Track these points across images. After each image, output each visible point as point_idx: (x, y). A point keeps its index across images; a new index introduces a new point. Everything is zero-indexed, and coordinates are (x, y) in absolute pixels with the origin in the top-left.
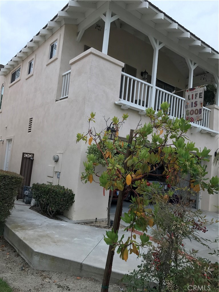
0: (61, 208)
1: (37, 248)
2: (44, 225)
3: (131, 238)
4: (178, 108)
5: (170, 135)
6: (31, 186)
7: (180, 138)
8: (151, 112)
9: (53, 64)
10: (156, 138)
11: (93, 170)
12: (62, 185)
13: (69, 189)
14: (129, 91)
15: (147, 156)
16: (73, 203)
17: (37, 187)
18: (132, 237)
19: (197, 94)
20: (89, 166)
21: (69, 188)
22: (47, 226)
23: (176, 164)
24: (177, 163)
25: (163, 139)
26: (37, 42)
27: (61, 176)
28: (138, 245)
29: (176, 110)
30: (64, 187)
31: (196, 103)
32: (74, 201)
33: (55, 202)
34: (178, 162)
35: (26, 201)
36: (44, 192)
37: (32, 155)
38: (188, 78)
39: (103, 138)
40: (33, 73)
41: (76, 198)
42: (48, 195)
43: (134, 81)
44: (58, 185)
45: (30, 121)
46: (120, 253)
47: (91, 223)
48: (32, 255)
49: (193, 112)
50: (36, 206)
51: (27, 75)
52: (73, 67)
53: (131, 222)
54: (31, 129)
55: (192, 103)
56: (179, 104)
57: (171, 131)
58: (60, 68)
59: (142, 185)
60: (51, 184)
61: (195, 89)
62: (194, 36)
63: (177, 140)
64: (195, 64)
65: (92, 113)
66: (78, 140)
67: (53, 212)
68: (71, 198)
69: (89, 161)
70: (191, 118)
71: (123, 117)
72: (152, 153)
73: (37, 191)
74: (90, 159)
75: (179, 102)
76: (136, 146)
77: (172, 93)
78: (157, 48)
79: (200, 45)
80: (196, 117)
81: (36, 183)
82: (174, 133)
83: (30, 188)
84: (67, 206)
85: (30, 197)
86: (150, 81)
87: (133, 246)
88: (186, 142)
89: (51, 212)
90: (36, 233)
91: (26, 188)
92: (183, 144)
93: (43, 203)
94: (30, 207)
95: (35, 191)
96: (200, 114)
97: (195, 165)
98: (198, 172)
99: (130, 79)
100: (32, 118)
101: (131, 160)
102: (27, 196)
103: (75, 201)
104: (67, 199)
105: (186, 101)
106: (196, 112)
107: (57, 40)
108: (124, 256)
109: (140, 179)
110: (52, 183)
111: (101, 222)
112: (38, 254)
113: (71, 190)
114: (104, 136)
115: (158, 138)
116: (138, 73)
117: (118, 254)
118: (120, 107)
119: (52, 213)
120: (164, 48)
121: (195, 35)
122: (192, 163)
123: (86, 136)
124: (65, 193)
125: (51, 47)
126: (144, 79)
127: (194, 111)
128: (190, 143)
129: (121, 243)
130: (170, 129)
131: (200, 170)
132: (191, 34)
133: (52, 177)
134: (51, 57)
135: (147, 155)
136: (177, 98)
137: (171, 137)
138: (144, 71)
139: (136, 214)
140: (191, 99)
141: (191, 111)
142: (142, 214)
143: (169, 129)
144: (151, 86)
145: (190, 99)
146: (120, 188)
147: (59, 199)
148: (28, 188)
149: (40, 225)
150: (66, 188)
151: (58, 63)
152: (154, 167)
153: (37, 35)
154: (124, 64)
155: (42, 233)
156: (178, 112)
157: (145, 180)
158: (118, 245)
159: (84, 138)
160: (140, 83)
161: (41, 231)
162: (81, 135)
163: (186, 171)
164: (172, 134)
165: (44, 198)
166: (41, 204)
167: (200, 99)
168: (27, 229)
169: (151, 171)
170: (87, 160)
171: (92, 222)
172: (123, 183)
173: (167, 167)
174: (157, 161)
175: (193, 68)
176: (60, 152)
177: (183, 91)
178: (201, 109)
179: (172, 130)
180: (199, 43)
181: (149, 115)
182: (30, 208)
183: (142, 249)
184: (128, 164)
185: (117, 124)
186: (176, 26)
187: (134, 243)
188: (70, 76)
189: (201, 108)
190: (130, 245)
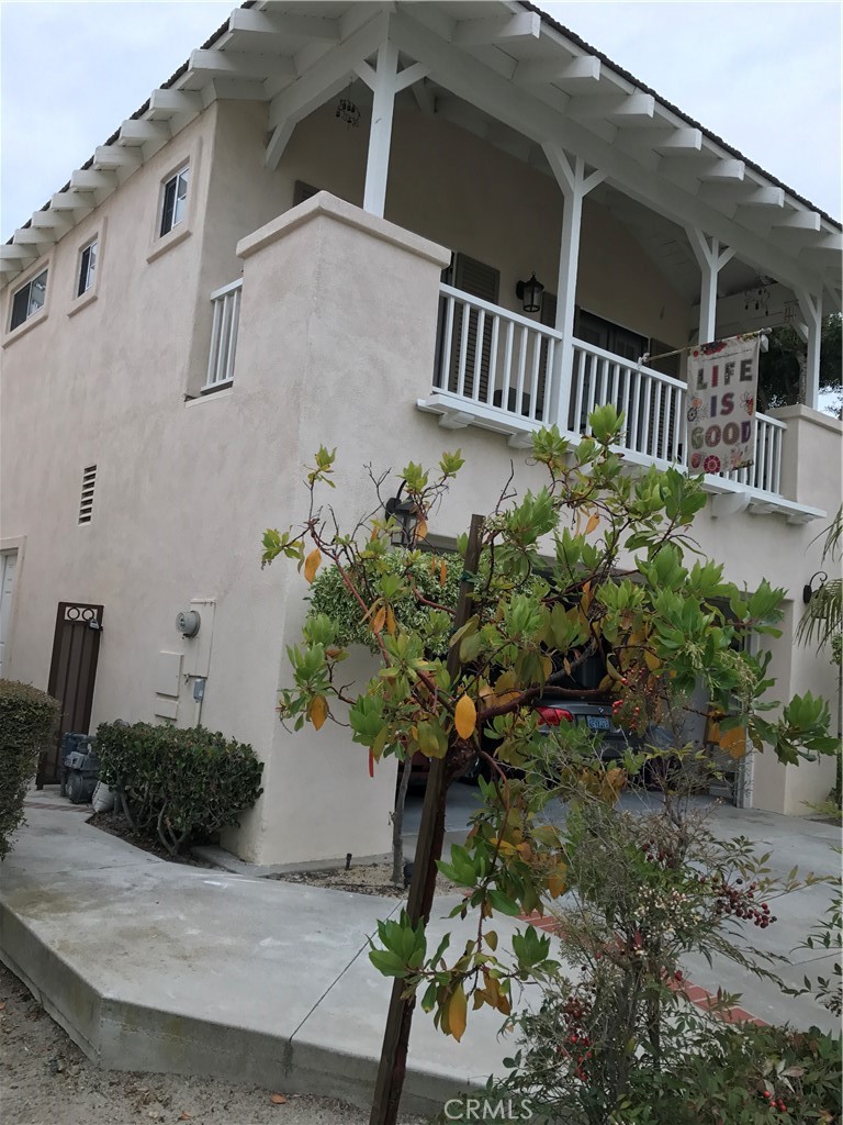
0: (210, 817)
1: (112, 985)
2: (145, 888)
3: (476, 945)
4: (662, 418)
5: (626, 534)
6: (93, 732)
7: (666, 549)
8: (550, 444)
9: (174, 255)
10: (570, 548)
11: (327, 678)
12: (212, 727)
13: (239, 745)
14: (470, 358)
15: (537, 623)
16: (258, 795)
17: (117, 738)
18: (483, 941)
19: (732, 365)
20: (308, 664)
21: (240, 742)
22: (155, 890)
23: (650, 649)
24: (656, 648)
25: (599, 550)
26: (109, 172)
27: (210, 693)
28: (506, 972)
29: (651, 429)
30: (221, 734)
31: (728, 399)
32: (262, 790)
33: (187, 797)
34: (658, 642)
35: (75, 793)
36: (144, 756)
37: (95, 611)
38: (697, 301)
39: (367, 546)
40: (97, 290)
41: (268, 780)
42: (160, 769)
43: (489, 319)
44: (199, 726)
45: (88, 478)
46: (432, 1007)
47: (330, 875)
48: (92, 1012)
49: (716, 435)
50: (114, 812)
51: (74, 299)
52: (253, 267)
53: (479, 879)
54: (89, 510)
55: (714, 399)
56: (663, 405)
57: (630, 520)
58: (203, 272)
59: (520, 731)
60: (171, 723)
61: (723, 345)
62: (717, 141)
63: (652, 557)
64: (722, 249)
65: (323, 452)
66: (268, 557)
67: (178, 834)
68: (247, 778)
69: (311, 644)
70: (712, 457)
71: (443, 467)
72: (559, 608)
73: (116, 754)
74: (314, 636)
75: (663, 397)
76: (493, 581)
77: (635, 360)
78: (577, 191)
79: (742, 178)
80: (730, 455)
81: (111, 722)
82: (641, 527)
83: (89, 741)
84: (234, 811)
85: (91, 774)
86: (549, 319)
87: (485, 977)
88: (688, 562)
89: (172, 834)
90: (113, 923)
91: (74, 742)
92: (678, 572)
93: (140, 799)
94: (89, 815)
95: (107, 754)
96: (745, 444)
97: (724, 655)
98: (737, 682)
99: (475, 312)
100: (94, 468)
101: (475, 638)
102: (78, 771)
103: (266, 790)
104: (234, 784)
105: (689, 392)
106: (730, 436)
107: (187, 161)
108: (450, 1022)
109: (513, 709)
110: (175, 720)
111: (367, 869)
112: (117, 1007)
113: (247, 749)
114: (372, 540)
115: (577, 548)
116: (506, 287)
117: (427, 1012)
118: (438, 421)
119: (174, 839)
120: (602, 187)
121: (721, 140)
122: (711, 649)
123: (300, 540)
124: (225, 761)
125: (164, 189)
126: (528, 309)
127: (719, 431)
128: (702, 566)
129: (439, 968)
130: (627, 510)
131: (744, 674)
132: (707, 134)
133: (176, 698)
134: (166, 228)
135: (534, 619)
136: (655, 382)
137: (633, 544)
138: (527, 279)
139: (495, 851)
140: (710, 384)
141: (709, 433)
142: (521, 847)
143: (621, 510)
144: (556, 338)
145: (705, 387)
146: (431, 749)
147: (201, 783)
148: (81, 739)
149: (128, 889)
150: (229, 740)
151: (192, 252)
152: (566, 662)
153: (110, 142)
154: (449, 252)
155: (133, 923)
156: (660, 436)
157: (531, 710)
158: (426, 975)
159: (289, 549)
160: (512, 325)
161: (130, 912)
162: (280, 536)
163: (687, 680)
164: (635, 529)
165: (144, 779)
166: (132, 805)
167: (745, 383)
168: (75, 909)
169: (554, 676)
170: (304, 637)
171: (333, 872)
172: (447, 728)
173: (616, 662)
174: (577, 637)
175: (714, 264)
176: (202, 600)
177: (678, 355)
178: (746, 425)
179: (633, 517)
180: (737, 171)
181: (545, 457)
182: (88, 822)
183: (522, 989)
184: (463, 653)
185: (423, 490)
186: (647, 106)
187: (488, 964)
188: (238, 304)
189: (746, 418)
190: (473, 976)
